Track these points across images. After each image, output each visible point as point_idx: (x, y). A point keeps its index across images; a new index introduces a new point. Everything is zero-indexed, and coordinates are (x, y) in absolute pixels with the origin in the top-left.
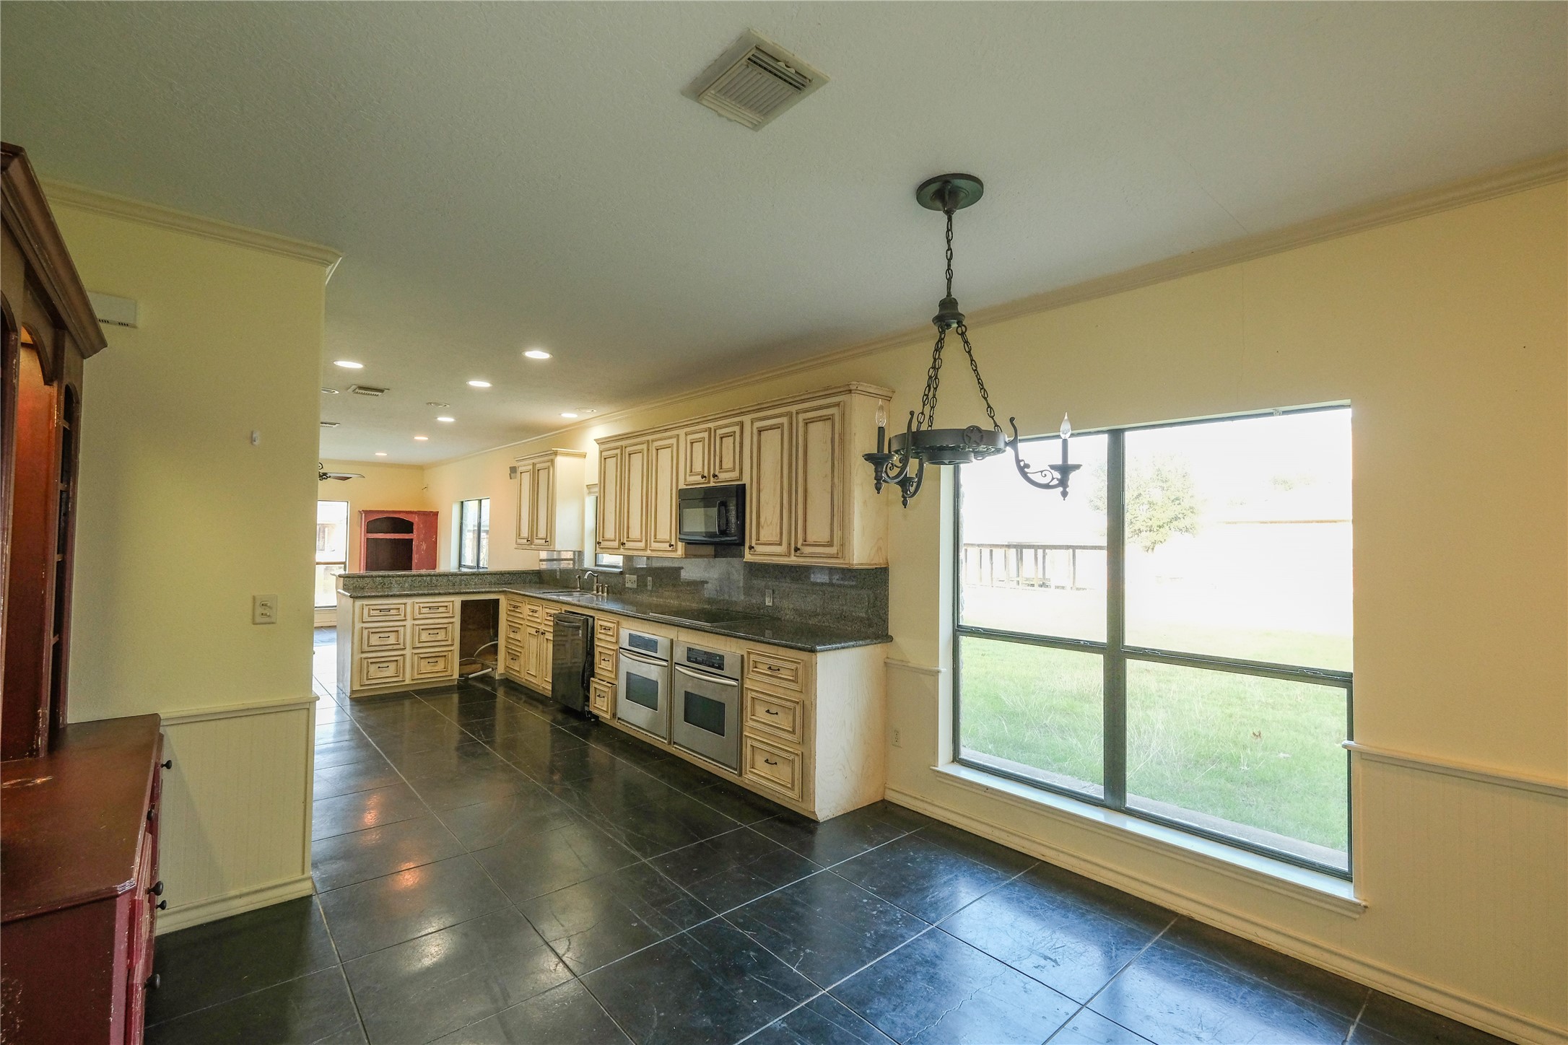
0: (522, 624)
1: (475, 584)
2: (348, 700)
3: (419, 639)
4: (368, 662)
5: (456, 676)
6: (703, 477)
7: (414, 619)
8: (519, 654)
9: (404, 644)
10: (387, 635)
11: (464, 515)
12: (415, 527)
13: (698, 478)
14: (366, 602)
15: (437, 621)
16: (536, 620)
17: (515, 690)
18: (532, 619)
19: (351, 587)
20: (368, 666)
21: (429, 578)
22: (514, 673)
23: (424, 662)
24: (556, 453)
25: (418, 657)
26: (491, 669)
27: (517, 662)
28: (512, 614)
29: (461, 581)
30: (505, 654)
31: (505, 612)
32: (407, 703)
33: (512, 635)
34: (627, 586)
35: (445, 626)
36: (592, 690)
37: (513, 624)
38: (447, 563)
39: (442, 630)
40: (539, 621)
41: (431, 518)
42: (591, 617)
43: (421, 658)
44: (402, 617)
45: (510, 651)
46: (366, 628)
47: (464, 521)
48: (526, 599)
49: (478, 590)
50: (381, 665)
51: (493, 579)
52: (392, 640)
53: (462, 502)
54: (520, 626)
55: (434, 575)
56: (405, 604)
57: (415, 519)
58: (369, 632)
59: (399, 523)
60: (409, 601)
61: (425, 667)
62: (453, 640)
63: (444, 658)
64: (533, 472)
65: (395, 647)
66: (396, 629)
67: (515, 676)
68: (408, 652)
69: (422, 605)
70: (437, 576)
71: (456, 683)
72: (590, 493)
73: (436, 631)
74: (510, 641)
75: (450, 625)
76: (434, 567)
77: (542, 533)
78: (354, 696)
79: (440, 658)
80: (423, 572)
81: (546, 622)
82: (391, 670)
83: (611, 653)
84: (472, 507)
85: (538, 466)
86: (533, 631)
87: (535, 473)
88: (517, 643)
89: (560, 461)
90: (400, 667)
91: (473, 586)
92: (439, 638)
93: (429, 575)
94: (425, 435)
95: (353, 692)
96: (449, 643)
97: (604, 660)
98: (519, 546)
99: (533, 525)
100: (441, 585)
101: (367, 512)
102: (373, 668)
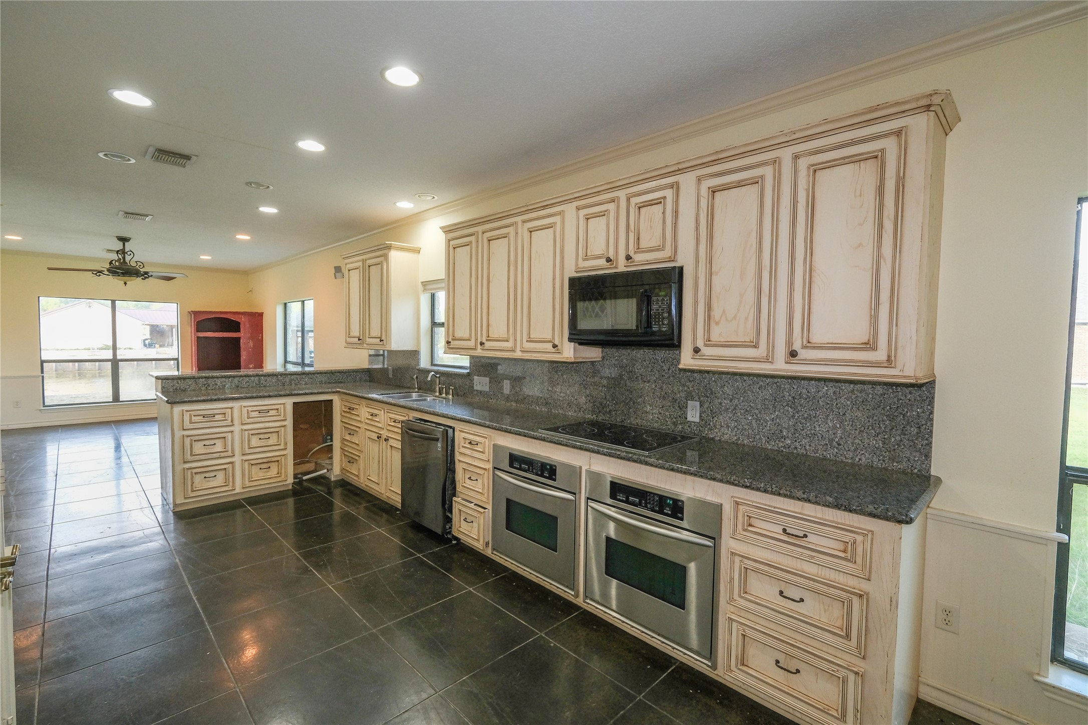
0: (360, 428)
1: (306, 384)
2: (171, 514)
3: (249, 445)
4: (192, 472)
5: (291, 480)
6: (609, 260)
7: (242, 424)
8: (357, 458)
9: (233, 451)
10: (212, 442)
11: (288, 316)
12: (242, 326)
13: (602, 262)
14: (186, 407)
15: (267, 425)
16: (377, 424)
17: (356, 495)
18: (372, 423)
19: (171, 390)
20: (192, 477)
21: (257, 378)
22: (352, 476)
23: (255, 469)
24: (389, 248)
25: (249, 464)
26: (326, 471)
27: (355, 465)
28: (348, 415)
29: (291, 381)
30: (341, 456)
31: (339, 412)
32: (239, 513)
33: (348, 437)
34: (475, 388)
35: (277, 430)
36: (455, 511)
37: (349, 427)
38: (274, 362)
39: (274, 434)
40: (380, 425)
41: (257, 319)
42: (451, 427)
43: (252, 465)
44: (229, 422)
45: (346, 453)
46: (188, 436)
47: (288, 322)
48: (364, 402)
49: (311, 391)
50: (207, 475)
51: (324, 379)
52: (219, 447)
53: (285, 304)
54: (357, 429)
55: (262, 375)
56: (231, 408)
57: (243, 320)
58: (191, 440)
59: (227, 323)
60: (236, 405)
61: (257, 474)
62: (286, 444)
63: (277, 463)
64: (363, 269)
65: (222, 455)
66: (222, 435)
67: (353, 479)
68: (237, 459)
69: (250, 409)
70: (265, 376)
71: (290, 487)
72: (425, 290)
73: (266, 436)
74: (345, 443)
75: (283, 428)
76: (262, 367)
77: (376, 332)
78: (177, 509)
79: (273, 464)
80: (251, 372)
81: (389, 428)
82: (220, 479)
83: (481, 472)
84: (295, 309)
85: (369, 262)
86: (374, 436)
87: (366, 271)
88: (354, 446)
89: (394, 255)
90: (229, 477)
91: (304, 386)
92: (271, 442)
93: (257, 375)
94: (248, 235)
95: (175, 505)
96: (282, 447)
97: (470, 478)
98: (349, 345)
99: (364, 324)
100: (270, 386)
101: (196, 313)
102: (198, 479)
